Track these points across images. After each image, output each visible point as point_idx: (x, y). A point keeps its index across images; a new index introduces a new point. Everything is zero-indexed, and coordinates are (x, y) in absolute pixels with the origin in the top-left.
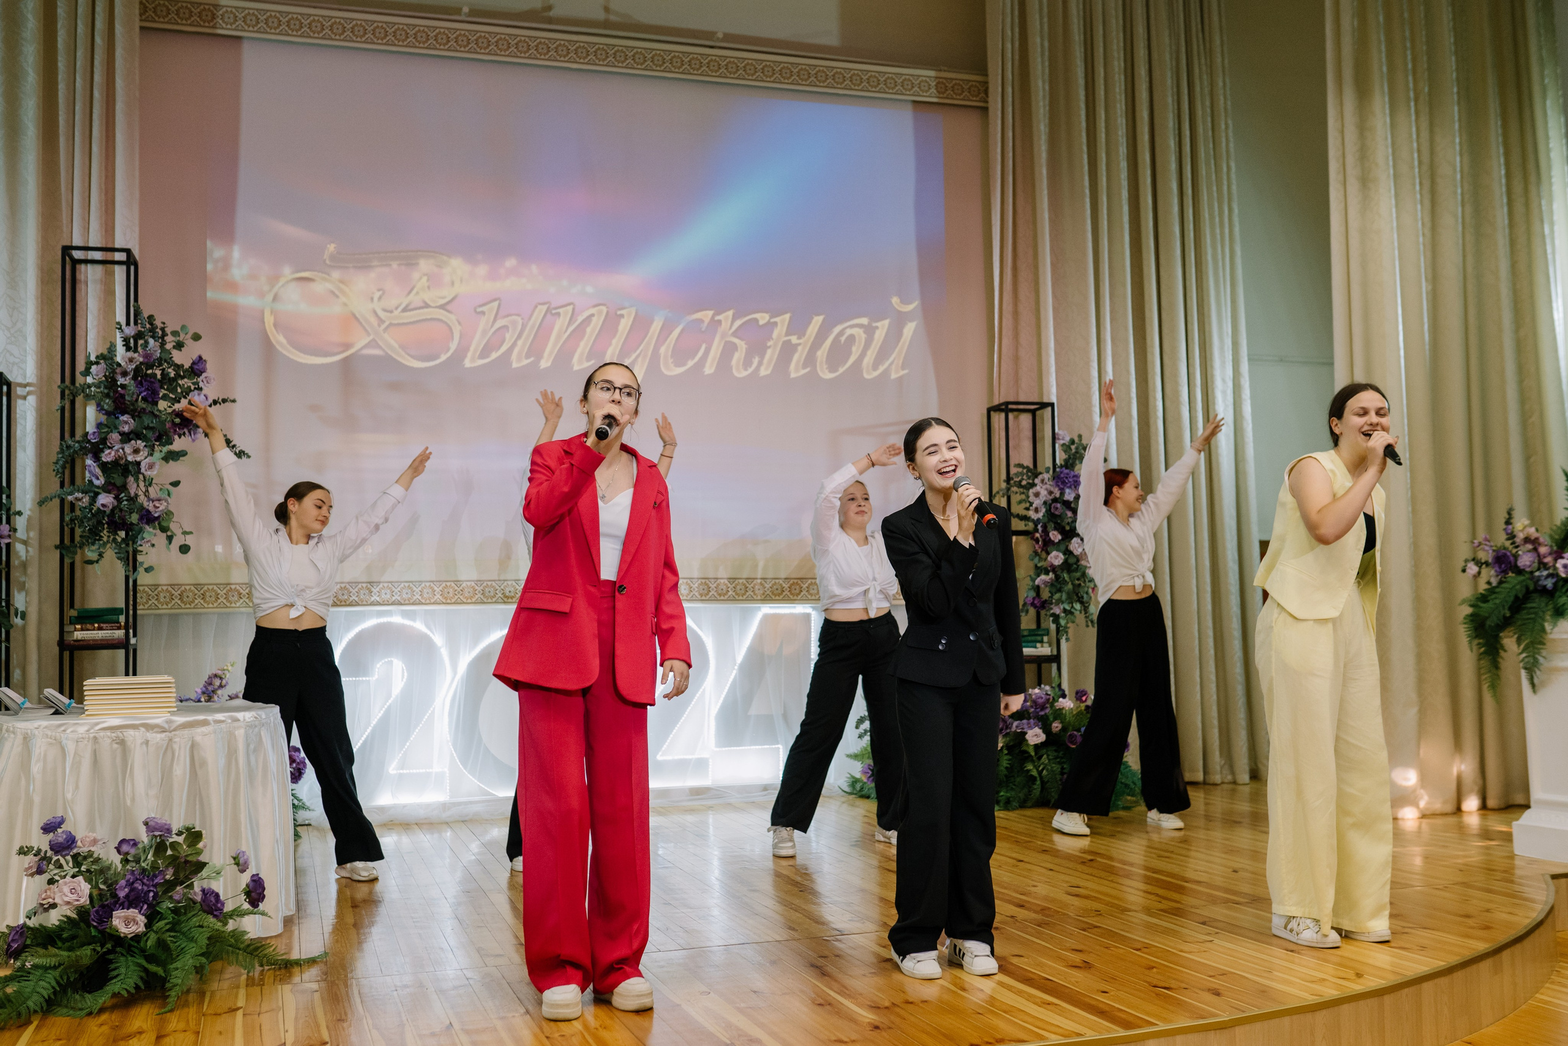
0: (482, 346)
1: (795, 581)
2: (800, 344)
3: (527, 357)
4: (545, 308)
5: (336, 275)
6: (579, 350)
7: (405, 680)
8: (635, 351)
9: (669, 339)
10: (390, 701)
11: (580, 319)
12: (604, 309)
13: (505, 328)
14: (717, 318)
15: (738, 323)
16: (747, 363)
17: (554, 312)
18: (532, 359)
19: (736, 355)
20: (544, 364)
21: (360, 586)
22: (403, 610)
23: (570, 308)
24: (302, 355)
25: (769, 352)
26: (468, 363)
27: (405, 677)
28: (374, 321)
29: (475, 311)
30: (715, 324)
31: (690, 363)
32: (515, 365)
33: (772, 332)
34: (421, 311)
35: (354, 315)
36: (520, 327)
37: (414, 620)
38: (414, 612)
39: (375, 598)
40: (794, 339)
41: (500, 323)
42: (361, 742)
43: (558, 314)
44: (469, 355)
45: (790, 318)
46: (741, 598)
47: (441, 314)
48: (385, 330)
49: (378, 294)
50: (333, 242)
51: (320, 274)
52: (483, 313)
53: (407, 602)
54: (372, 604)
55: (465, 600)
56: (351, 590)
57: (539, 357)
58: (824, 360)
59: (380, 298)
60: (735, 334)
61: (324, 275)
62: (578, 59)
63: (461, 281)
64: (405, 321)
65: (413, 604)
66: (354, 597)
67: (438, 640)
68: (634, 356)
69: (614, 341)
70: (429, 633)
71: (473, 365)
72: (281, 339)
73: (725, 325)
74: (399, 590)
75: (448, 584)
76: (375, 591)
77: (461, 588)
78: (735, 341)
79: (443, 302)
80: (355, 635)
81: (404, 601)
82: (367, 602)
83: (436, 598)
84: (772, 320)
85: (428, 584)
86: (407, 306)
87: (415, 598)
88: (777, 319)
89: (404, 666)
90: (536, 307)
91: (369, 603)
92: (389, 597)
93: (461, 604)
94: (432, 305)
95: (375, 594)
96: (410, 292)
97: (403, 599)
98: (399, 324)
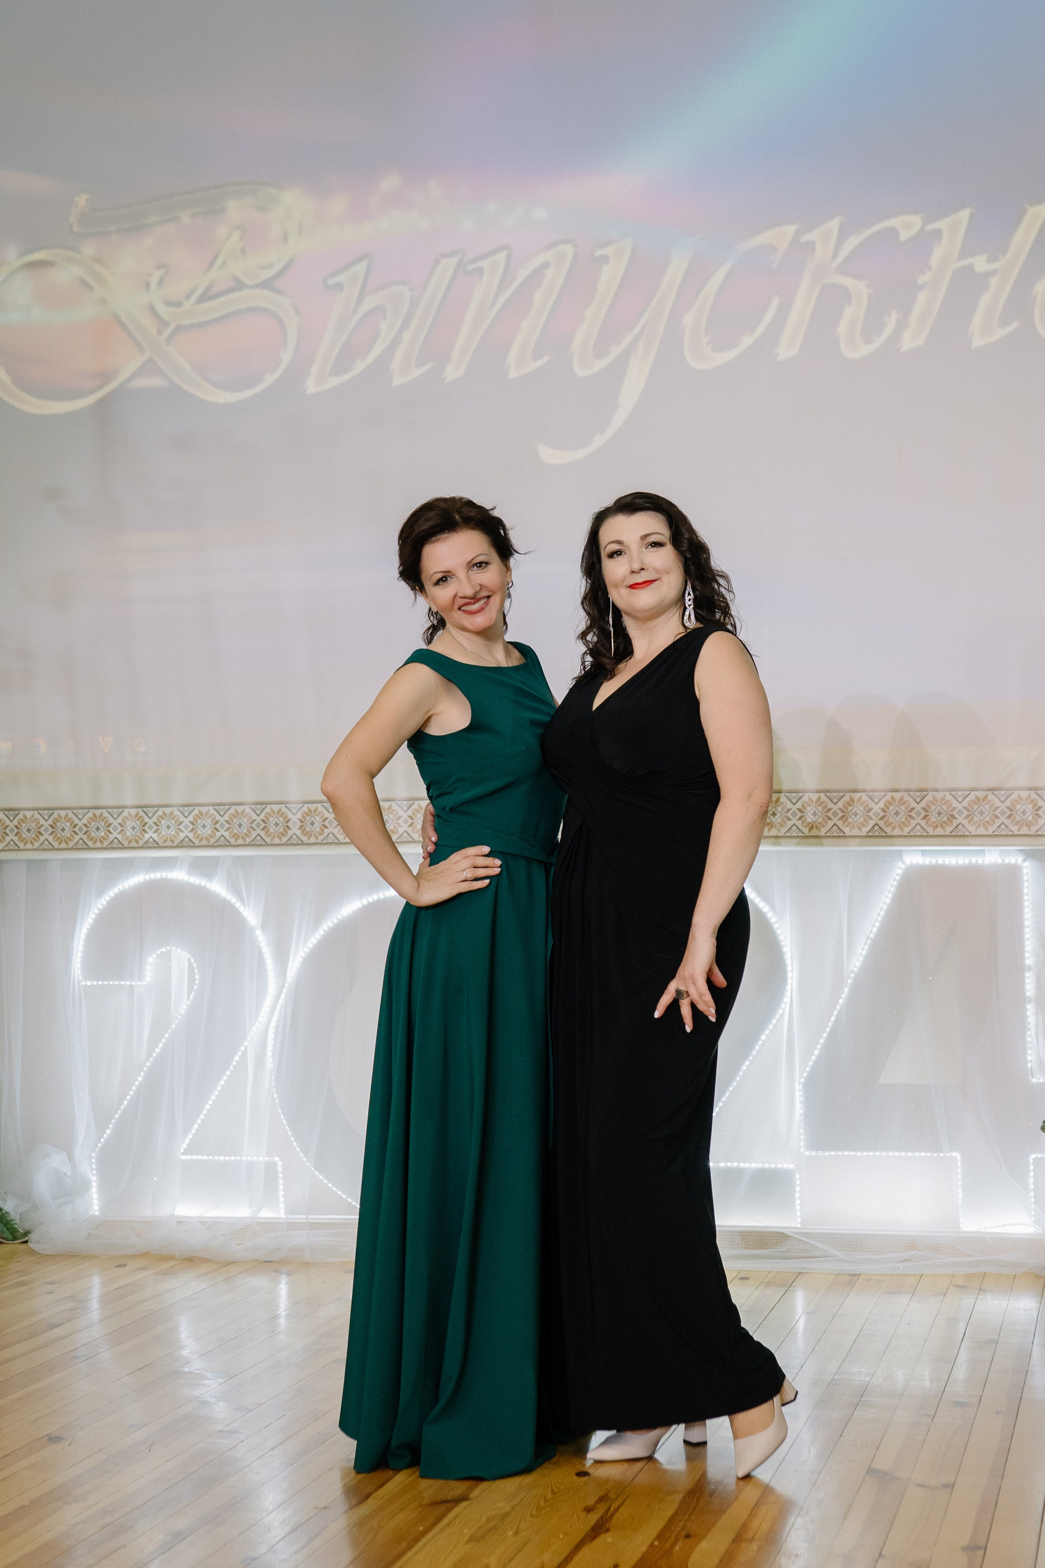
0: (337, 351)
1: (981, 795)
2: (993, 272)
3: (420, 363)
4: (453, 262)
5: (88, 249)
6: (519, 339)
8: (632, 328)
11: (522, 275)
12: (569, 249)
13: (380, 310)
14: (805, 238)
15: (851, 243)
16: (871, 326)
17: (470, 267)
18: (429, 365)
19: (848, 312)
21: (125, 813)
22: (192, 858)
23: (502, 257)
24: (34, 400)
25: (922, 296)
26: (311, 387)
27: (196, 986)
28: (150, 325)
29: (325, 285)
30: (801, 251)
31: (747, 341)
32: (397, 381)
33: (930, 251)
34: (231, 296)
35: (117, 319)
36: (406, 305)
37: (209, 876)
38: (215, 862)
39: (150, 835)
40: (980, 263)
41: (370, 302)
43: (480, 271)
44: (315, 369)
45: (972, 216)
47: (265, 298)
48: (169, 339)
49: (157, 275)
50: (85, 191)
51: (63, 251)
52: (339, 286)
53: (204, 842)
54: (147, 846)
55: (305, 839)
56: (111, 820)
57: (443, 360)
59: (161, 282)
60: (843, 269)
61: (70, 253)
63: (300, 231)
64: (202, 319)
65: (214, 846)
66: (115, 834)
67: (252, 913)
68: (629, 338)
69: (588, 313)
70: (234, 900)
71: (321, 389)
73: (823, 252)
74: (191, 818)
75: (276, 808)
76: (150, 822)
77: (299, 815)
78: (847, 281)
79: (268, 274)
80: (108, 903)
81: (201, 840)
82: (137, 842)
83: (254, 834)
84: (930, 227)
85: (240, 809)
86: (207, 290)
87: (218, 834)
88: (941, 225)
89: (192, 960)
90: (437, 262)
91: (140, 844)
92: (173, 833)
93: (299, 847)
94: (249, 282)
95: (150, 828)
96: (211, 265)
97: (197, 837)
98: (192, 326)
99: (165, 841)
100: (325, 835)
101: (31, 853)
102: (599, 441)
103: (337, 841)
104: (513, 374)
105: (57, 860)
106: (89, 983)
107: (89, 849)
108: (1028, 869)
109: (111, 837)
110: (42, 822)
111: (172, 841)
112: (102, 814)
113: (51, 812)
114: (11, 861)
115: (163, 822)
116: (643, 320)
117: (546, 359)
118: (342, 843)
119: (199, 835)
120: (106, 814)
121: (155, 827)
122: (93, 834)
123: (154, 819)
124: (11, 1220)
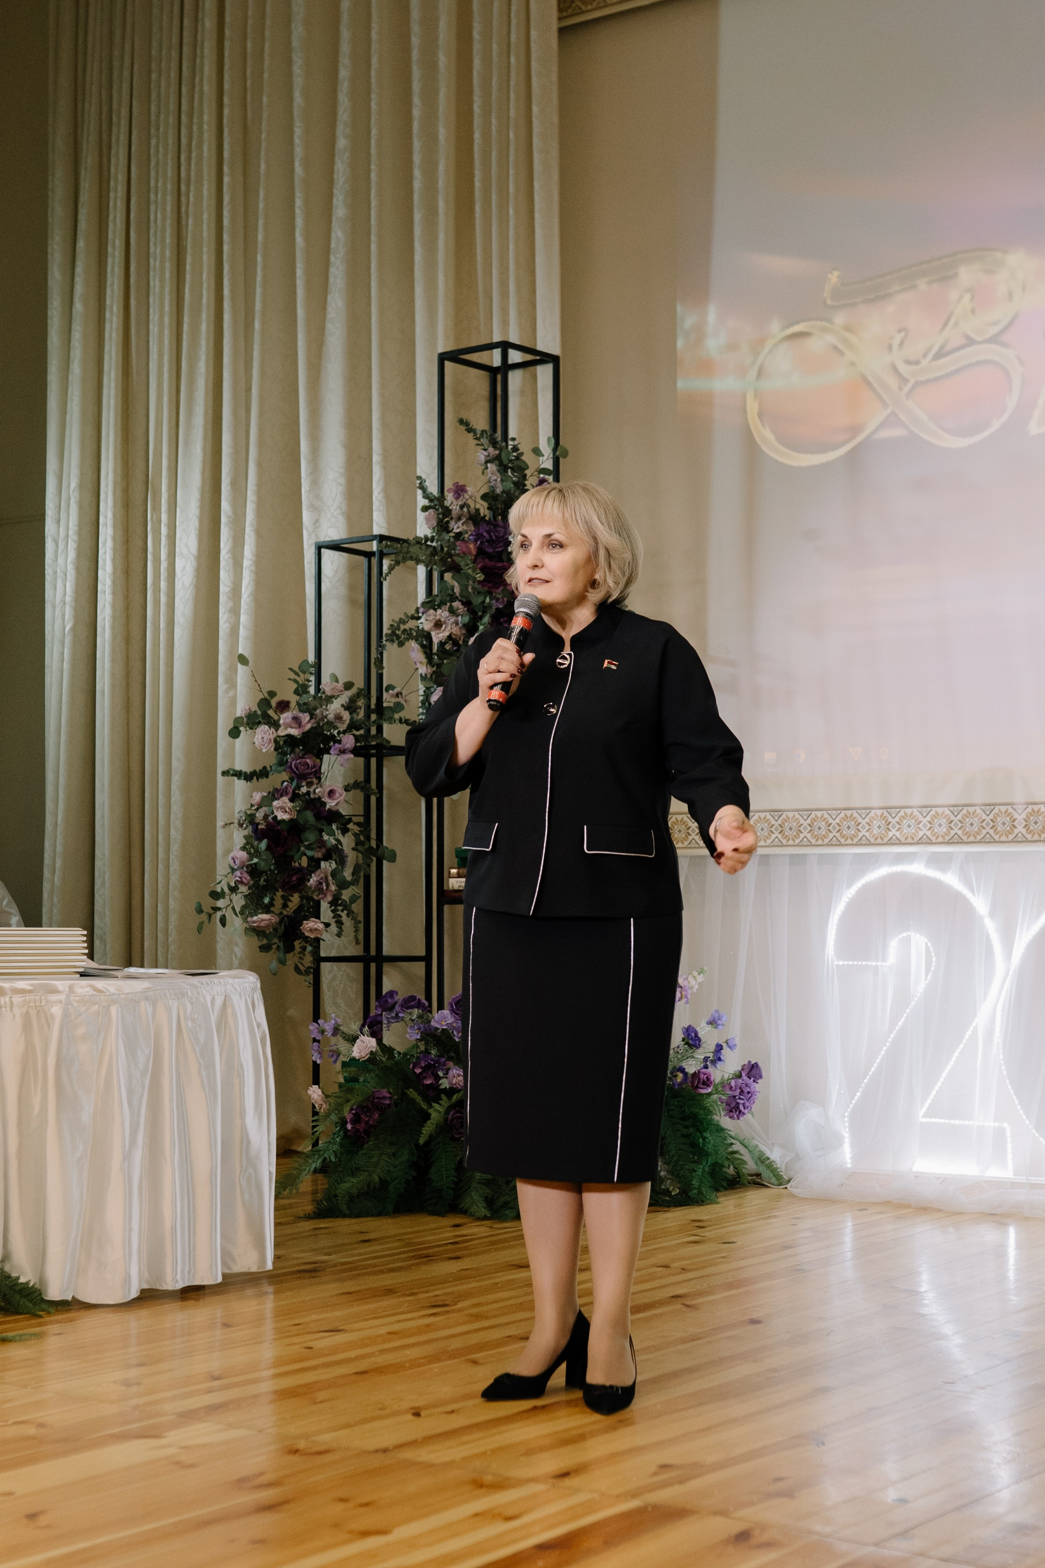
5: (840, 319)
7: (933, 969)
21: (872, 814)
22: (930, 853)
24: (795, 454)
26: (1034, 429)
28: (892, 382)
34: (963, 352)
35: (864, 379)
37: (944, 870)
38: (950, 857)
39: (894, 833)
44: (1037, 413)
47: (993, 352)
48: (909, 394)
49: (898, 338)
50: (835, 269)
51: (819, 323)
54: (889, 843)
56: (860, 820)
59: (901, 344)
61: (824, 324)
63: (1024, 289)
64: (938, 374)
65: (949, 843)
66: (864, 832)
67: (980, 904)
70: (965, 891)
71: (1041, 431)
72: (769, 435)
74: (928, 818)
75: (1003, 809)
76: (893, 821)
77: (1024, 815)
79: (995, 330)
80: (857, 892)
81: (937, 838)
82: (882, 839)
83: (984, 832)
85: (971, 809)
86: (942, 348)
87: (953, 833)
89: (929, 944)
91: (885, 841)
92: (914, 831)
93: (1023, 844)
94: (979, 338)
95: (894, 827)
96: (946, 324)
97: (934, 835)
98: (929, 381)
99: (906, 839)
101: (792, 848)
105: (814, 854)
106: (841, 963)
107: (841, 845)
109: (860, 835)
110: (802, 821)
111: (913, 839)
112: (852, 815)
113: (810, 812)
114: (777, 855)
115: (905, 821)
119: (936, 833)
120: (855, 815)
121: (898, 826)
122: (845, 833)
123: (897, 819)
124: (777, 1168)
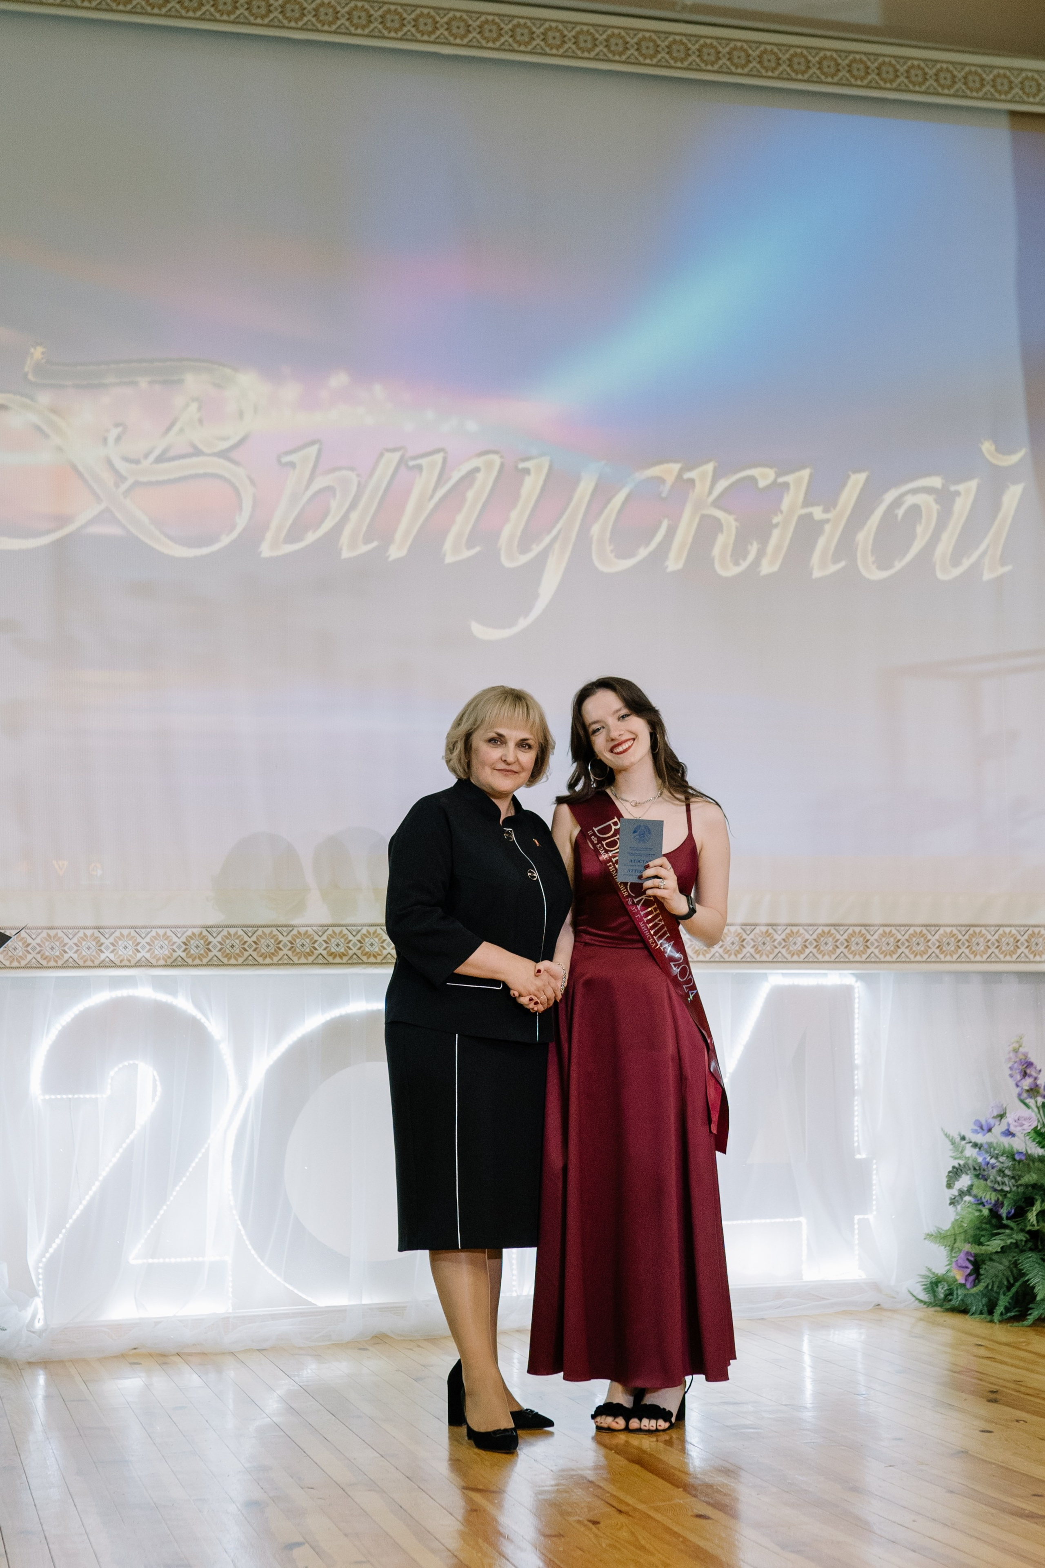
0: (290, 521)
1: (826, 929)
2: (827, 521)
3: (367, 541)
4: (397, 456)
5: (44, 398)
6: (454, 530)
7: (157, 1099)
8: (549, 532)
9: (606, 511)
10: (132, 1137)
11: (456, 476)
12: (496, 459)
13: (329, 490)
14: (687, 475)
15: (722, 484)
16: (738, 552)
17: (411, 463)
18: (375, 544)
19: (721, 539)
20: (395, 552)
21: (81, 934)
22: (153, 976)
23: (439, 457)
25: (776, 533)
26: (266, 551)
27: (159, 1094)
28: (106, 476)
29: (279, 462)
30: (684, 485)
31: (643, 553)
32: (346, 554)
33: (781, 498)
34: (188, 461)
35: (74, 467)
36: (354, 489)
37: (174, 994)
38: (175, 980)
39: (107, 955)
40: (818, 513)
41: (320, 483)
42: (81, 1207)
43: (419, 467)
44: (269, 536)
45: (811, 476)
46: (733, 958)
47: (221, 467)
48: (126, 493)
49: (114, 432)
50: (40, 344)
51: (17, 397)
53: (161, 962)
54: (102, 965)
55: (260, 960)
56: (66, 940)
57: (387, 540)
58: (870, 548)
59: (118, 439)
60: (716, 504)
61: (24, 399)
62: (451, 39)
63: (256, 410)
64: (160, 477)
65: (173, 965)
66: (71, 954)
67: (215, 1027)
68: (547, 540)
69: (514, 514)
70: (199, 1016)
71: (275, 554)
73: (701, 488)
74: (148, 939)
75: (232, 931)
76: (107, 942)
77: (253, 938)
78: (719, 514)
79: (225, 445)
81: (158, 960)
82: (93, 961)
83: (209, 955)
84: (781, 480)
85: (197, 931)
86: (164, 452)
87: (175, 955)
88: (789, 478)
89: (155, 1073)
90: (381, 455)
91: (97, 963)
92: (131, 953)
93: (256, 967)
94: (206, 450)
95: (107, 948)
96: (169, 429)
97: (154, 957)
98: (149, 484)
99: (121, 961)
100: (279, 957)
102: (523, 623)
103: (292, 962)
104: (449, 559)
105: (7, 978)
107: (42, 967)
108: (859, 989)
109: (66, 956)
111: (129, 961)
112: (57, 934)
115: (120, 942)
116: (558, 526)
117: (477, 549)
118: (294, 964)
119: (157, 955)
120: (60, 934)
121: (111, 948)
122: (47, 954)
123: (111, 940)
